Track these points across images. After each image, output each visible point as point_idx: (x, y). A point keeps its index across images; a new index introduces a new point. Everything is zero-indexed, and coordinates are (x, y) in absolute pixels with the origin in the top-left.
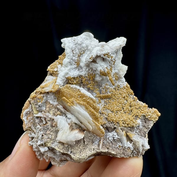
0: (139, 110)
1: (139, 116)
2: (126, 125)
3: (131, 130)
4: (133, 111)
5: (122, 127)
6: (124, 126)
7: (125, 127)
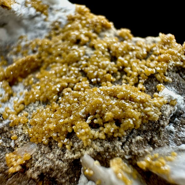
0: (152, 60)
1: (159, 76)
2: (111, 128)
3: (152, 143)
4: (128, 69)
5: (97, 147)
6: (102, 136)
7: (110, 138)
